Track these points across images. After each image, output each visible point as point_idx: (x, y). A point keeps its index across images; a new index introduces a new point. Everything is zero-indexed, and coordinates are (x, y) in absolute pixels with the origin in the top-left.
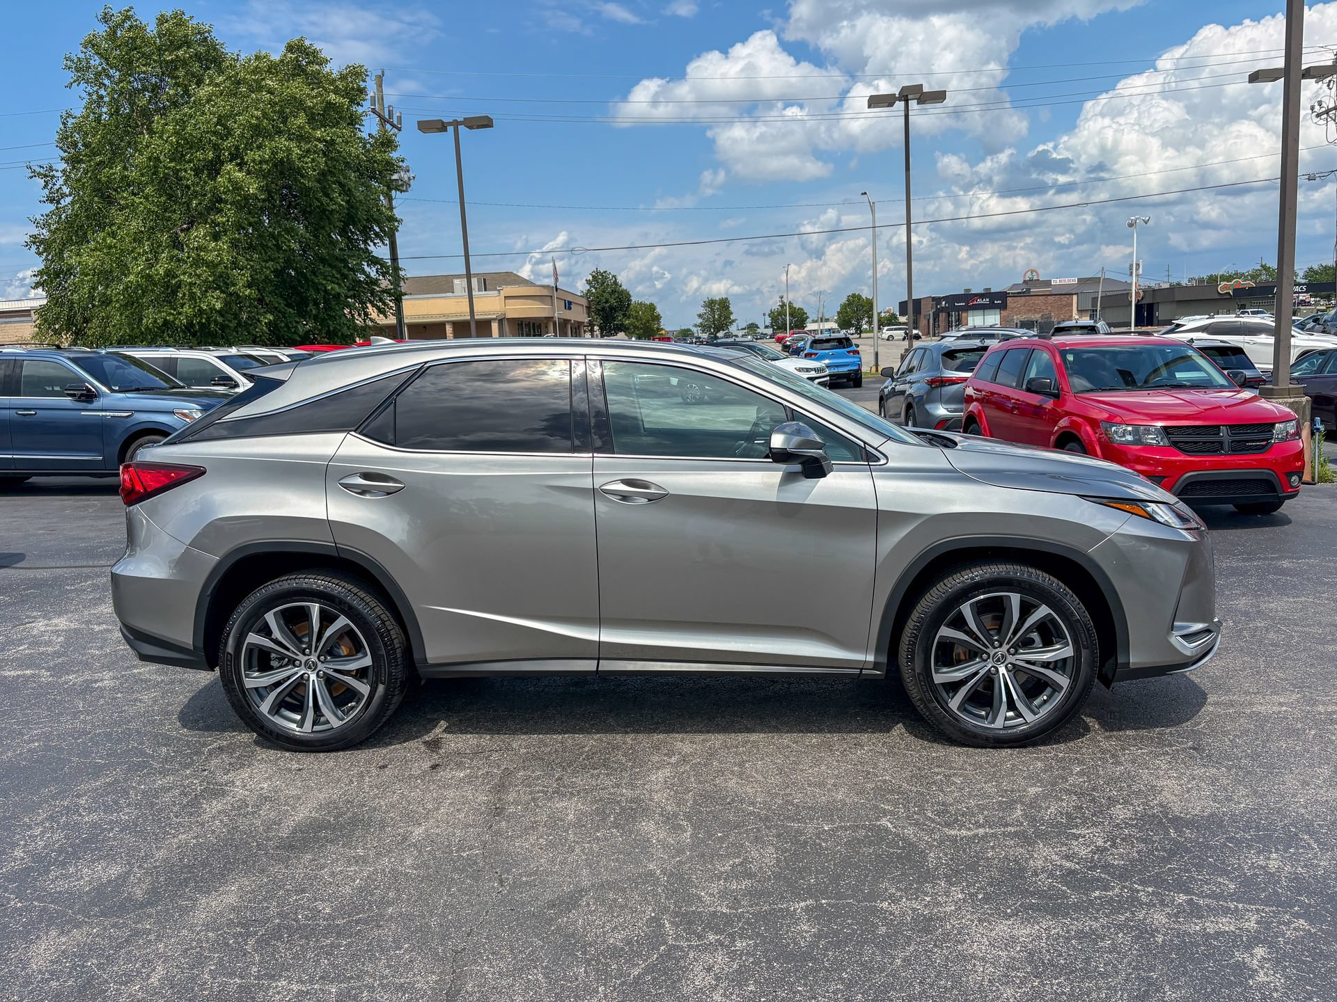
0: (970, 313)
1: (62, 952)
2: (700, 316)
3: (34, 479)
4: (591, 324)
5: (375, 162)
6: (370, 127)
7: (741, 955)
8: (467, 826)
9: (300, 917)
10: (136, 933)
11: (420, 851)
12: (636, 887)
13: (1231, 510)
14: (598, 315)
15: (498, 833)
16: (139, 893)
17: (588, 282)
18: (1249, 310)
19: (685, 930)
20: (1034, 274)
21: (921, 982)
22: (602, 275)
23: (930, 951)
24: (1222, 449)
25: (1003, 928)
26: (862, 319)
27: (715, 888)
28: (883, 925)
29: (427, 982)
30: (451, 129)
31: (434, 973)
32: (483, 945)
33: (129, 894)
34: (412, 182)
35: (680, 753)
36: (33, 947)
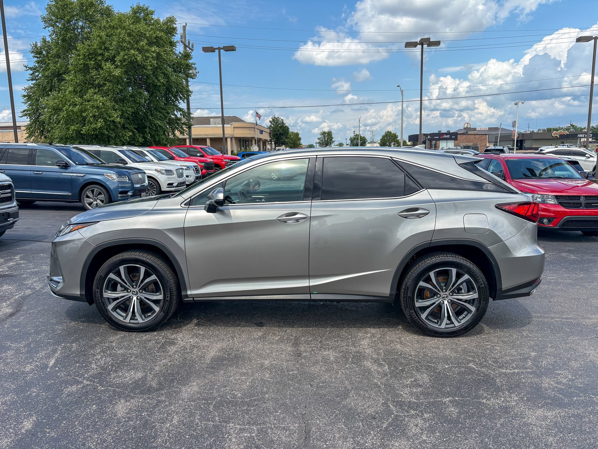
0: (441, 141)
1: (130, 409)
2: (319, 139)
3: (37, 203)
4: (271, 141)
5: (181, 64)
6: (179, 49)
7: (428, 420)
8: (287, 361)
9: (228, 397)
10: (159, 402)
11: (271, 371)
12: (372, 390)
13: (580, 234)
14: (275, 137)
15: (302, 364)
16: (154, 384)
17: (270, 122)
18: (566, 144)
19: (399, 408)
20: (469, 125)
21: (511, 434)
22: (276, 119)
23: (511, 421)
24: (581, 206)
25: (539, 412)
26: (391, 142)
27: (407, 390)
28: (486, 410)
29: (295, 427)
30: (217, 51)
31: (296, 423)
32: (313, 412)
33: (150, 384)
34: (197, 74)
35: (370, 333)
36: (116, 407)
